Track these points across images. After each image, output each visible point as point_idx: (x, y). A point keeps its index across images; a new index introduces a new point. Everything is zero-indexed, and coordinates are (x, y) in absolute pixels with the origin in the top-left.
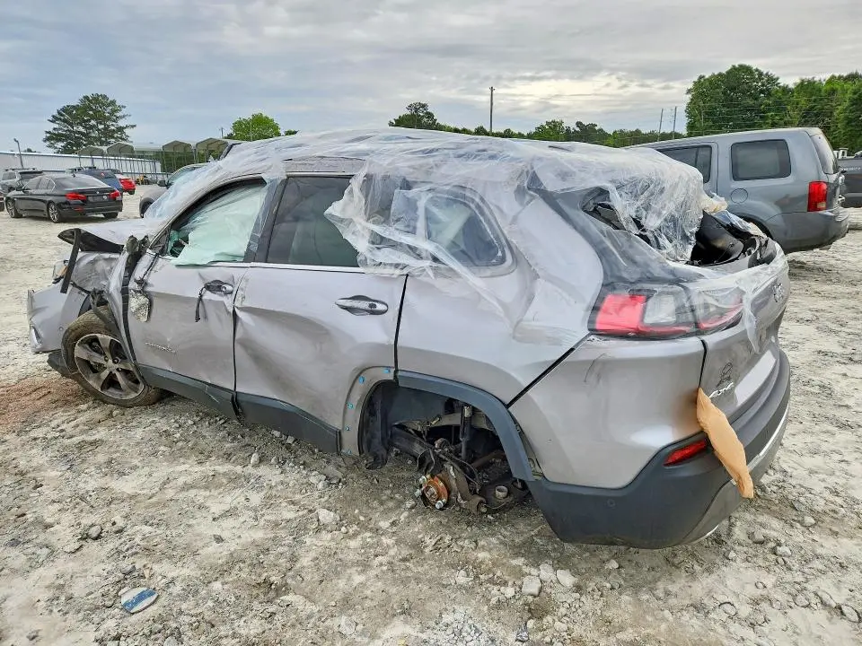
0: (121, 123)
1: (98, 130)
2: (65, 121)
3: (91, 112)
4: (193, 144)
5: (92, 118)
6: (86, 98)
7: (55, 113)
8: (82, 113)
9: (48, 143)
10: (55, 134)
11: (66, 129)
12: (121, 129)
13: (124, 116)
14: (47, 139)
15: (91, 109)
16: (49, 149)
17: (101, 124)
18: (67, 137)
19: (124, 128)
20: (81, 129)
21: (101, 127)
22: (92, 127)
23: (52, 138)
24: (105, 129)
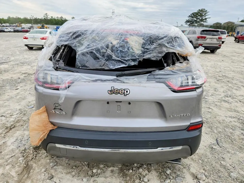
0: (207, 17)
1: (200, 19)
2: (192, 17)
3: (199, 14)
4: (223, 24)
5: (199, 16)
6: (199, 10)
7: (190, 15)
8: (197, 14)
9: (185, 23)
10: (188, 21)
11: (191, 19)
12: (206, 19)
13: (208, 15)
14: (186, 22)
15: (200, 13)
16: (186, 25)
17: (201, 17)
18: (191, 21)
19: (207, 18)
20: (195, 19)
21: (201, 18)
22: (198, 18)
23: (187, 21)
24: (202, 19)
